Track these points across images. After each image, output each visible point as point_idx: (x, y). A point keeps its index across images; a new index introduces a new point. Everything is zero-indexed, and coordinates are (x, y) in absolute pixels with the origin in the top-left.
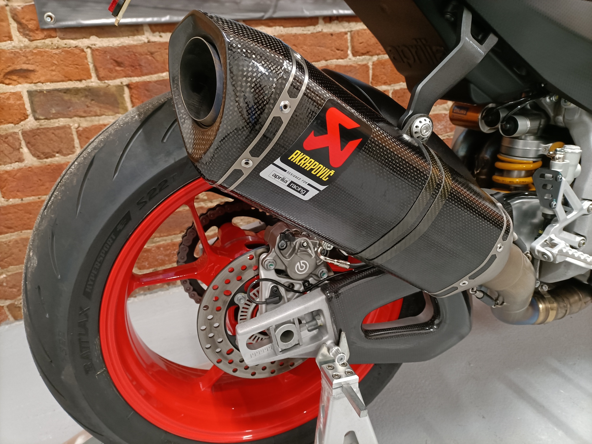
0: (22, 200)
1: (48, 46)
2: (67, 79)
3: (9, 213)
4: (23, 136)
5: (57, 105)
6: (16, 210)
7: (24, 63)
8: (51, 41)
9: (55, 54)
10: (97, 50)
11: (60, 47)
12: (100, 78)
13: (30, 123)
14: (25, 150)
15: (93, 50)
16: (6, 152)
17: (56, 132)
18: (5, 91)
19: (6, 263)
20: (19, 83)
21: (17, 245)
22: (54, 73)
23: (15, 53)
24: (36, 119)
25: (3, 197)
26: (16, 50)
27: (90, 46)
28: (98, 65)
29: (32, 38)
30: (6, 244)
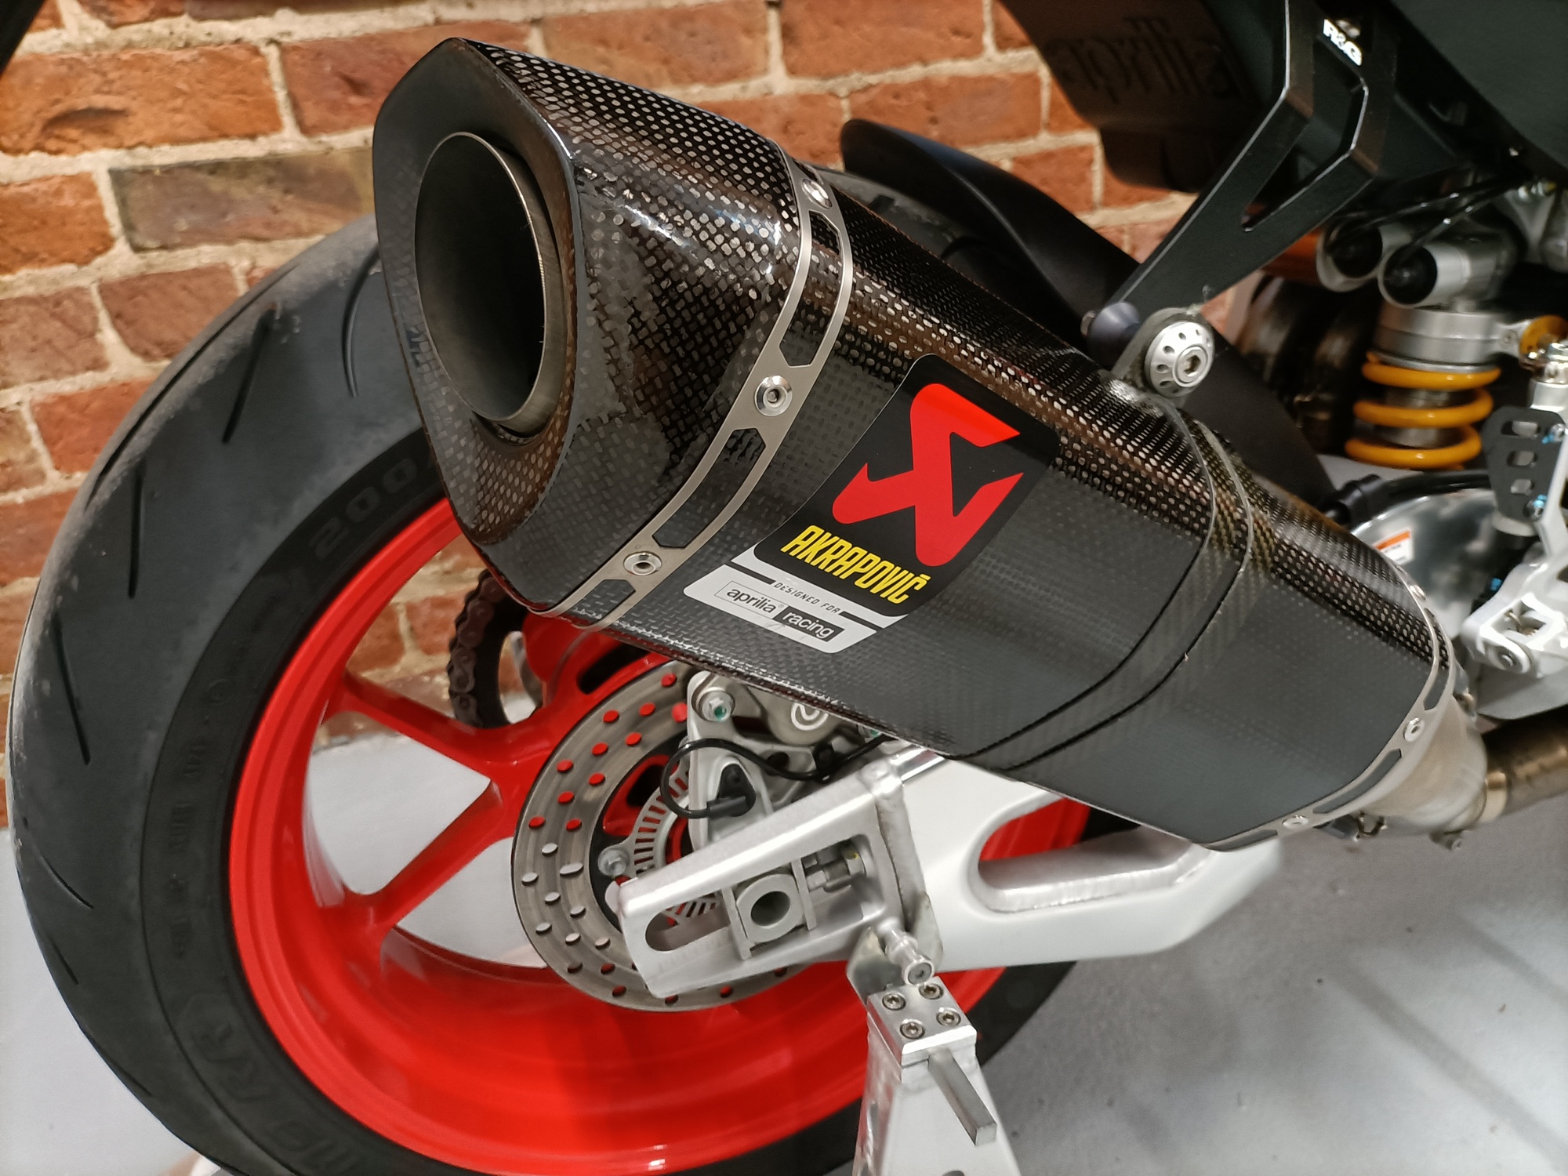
1: (159, 40)
2: (216, 133)
4: (104, 298)
5: (192, 207)
7: (98, 91)
8: (170, 26)
9: (183, 62)
10: (295, 48)
11: (194, 43)
12: (305, 129)
13: (120, 260)
14: (109, 336)
15: (285, 50)
16: (59, 344)
17: (194, 284)
18: (49, 173)
20: (85, 148)
22: (179, 118)
23: (73, 64)
24: (137, 249)
25: (57, 468)
26: (76, 55)
27: (277, 38)
28: (301, 92)
29: (115, 19)
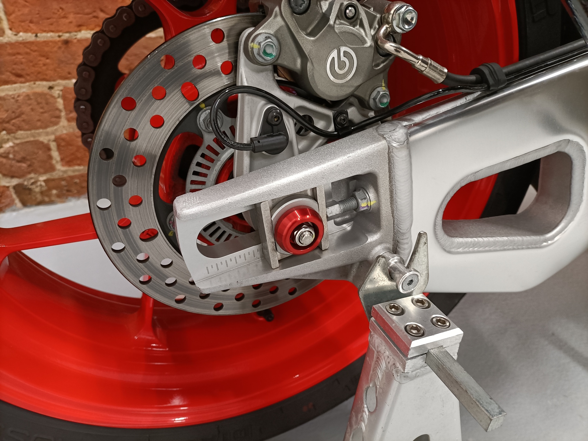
0: (36, 36)
3: (19, 54)
6: (28, 50)
19: (13, 125)
21: (29, 102)
25: (11, 29)
30: (13, 98)
